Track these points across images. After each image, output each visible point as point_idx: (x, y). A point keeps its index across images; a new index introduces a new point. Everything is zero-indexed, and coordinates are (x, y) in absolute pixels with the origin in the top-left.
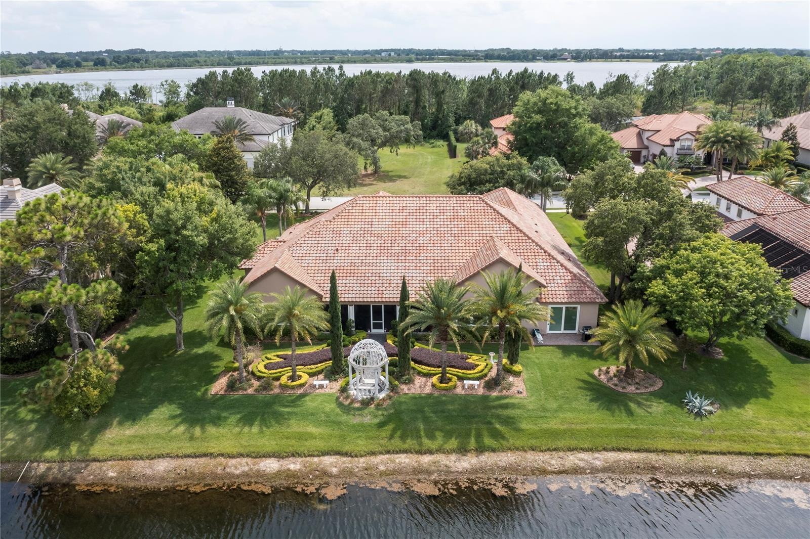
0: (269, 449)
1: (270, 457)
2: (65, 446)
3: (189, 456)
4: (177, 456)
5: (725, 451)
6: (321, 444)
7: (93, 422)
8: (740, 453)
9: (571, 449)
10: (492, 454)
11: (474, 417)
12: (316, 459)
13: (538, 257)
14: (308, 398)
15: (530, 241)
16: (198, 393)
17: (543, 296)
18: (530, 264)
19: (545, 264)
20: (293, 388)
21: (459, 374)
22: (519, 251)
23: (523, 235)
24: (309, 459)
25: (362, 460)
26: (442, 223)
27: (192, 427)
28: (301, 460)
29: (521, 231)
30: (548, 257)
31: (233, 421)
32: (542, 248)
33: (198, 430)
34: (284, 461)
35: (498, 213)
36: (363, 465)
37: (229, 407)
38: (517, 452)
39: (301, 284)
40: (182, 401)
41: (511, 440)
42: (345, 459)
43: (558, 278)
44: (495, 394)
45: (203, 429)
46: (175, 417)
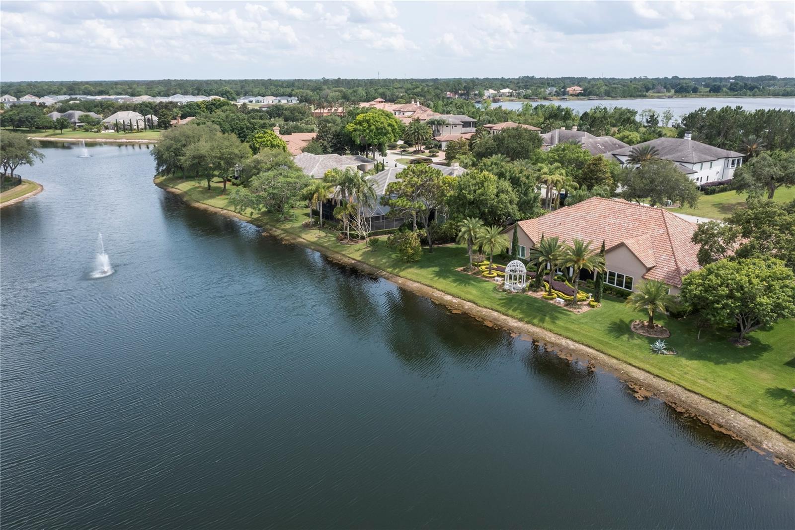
0: (452, 292)
1: (451, 295)
2: (395, 269)
3: (426, 285)
4: (423, 284)
5: (640, 367)
6: (471, 297)
7: (409, 264)
8: (648, 372)
9: (567, 338)
10: (532, 326)
11: (542, 311)
12: (465, 302)
13: (665, 252)
14: (487, 283)
15: (669, 242)
16: (452, 268)
17: (647, 274)
18: (657, 255)
19: (666, 257)
20: (486, 277)
21: (561, 296)
22: (657, 246)
23: (668, 238)
24: (463, 301)
25: (480, 308)
26: (627, 221)
27: (436, 276)
28: (460, 300)
29: (669, 235)
30: (671, 254)
31: (450, 279)
32: (672, 248)
33: (437, 278)
34: (454, 298)
35: (665, 221)
36: (478, 310)
37: (455, 275)
38: (543, 330)
39: (527, 235)
40: (443, 268)
41: (545, 325)
42: (475, 306)
43: (666, 267)
44: (565, 308)
45: (439, 278)
46: (434, 271)
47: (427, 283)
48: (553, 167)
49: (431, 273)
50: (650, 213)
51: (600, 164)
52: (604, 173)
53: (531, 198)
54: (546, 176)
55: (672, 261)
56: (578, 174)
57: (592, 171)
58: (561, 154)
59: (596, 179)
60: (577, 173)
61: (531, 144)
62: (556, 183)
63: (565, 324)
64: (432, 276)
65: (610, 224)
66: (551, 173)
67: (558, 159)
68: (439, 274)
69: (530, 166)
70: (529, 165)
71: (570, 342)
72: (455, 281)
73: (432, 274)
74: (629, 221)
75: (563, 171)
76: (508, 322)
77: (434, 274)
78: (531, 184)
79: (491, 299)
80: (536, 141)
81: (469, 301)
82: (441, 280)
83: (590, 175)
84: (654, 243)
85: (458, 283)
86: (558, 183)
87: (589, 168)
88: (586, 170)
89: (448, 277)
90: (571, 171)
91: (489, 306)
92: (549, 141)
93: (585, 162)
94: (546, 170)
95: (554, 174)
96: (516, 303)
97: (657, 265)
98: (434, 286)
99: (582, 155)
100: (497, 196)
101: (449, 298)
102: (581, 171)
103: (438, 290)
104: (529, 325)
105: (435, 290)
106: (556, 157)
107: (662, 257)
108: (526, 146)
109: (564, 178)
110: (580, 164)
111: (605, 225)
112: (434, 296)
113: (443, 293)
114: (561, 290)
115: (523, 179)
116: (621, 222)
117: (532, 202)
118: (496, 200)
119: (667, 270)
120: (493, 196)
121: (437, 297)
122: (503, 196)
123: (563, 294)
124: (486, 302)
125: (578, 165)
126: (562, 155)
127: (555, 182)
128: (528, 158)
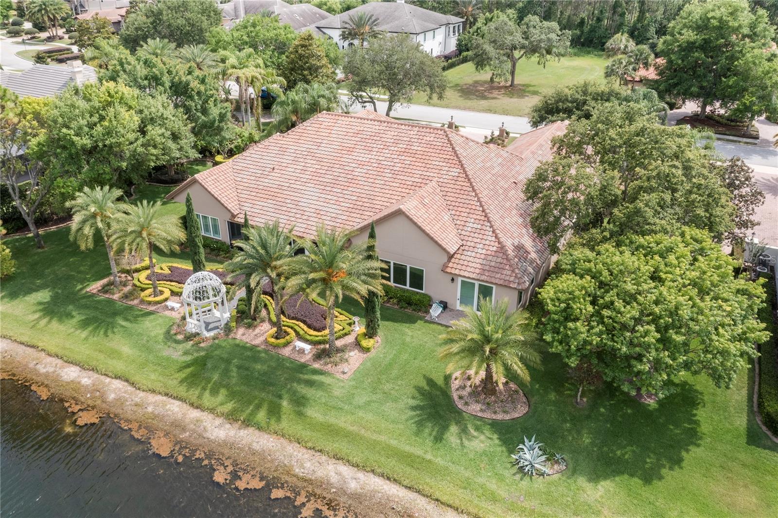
1: (76, 365)
3: (23, 344)
4: (15, 341)
10: (256, 433)
11: (271, 384)
13: (471, 216)
14: (152, 317)
15: (474, 194)
16: (79, 287)
17: (451, 265)
18: (458, 222)
19: (475, 226)
20: (149, 303)
21: (301, 332)
22: (453, 204)
23: (469, 184)
24: (103, 378)
25: (142, 394)
26: (389, 155)
27: (44, 316)
28: (96, 376)
29: (469, 180)
30: (483, 218)
31: (74, 321)
32: (481, 206)
33: (44, 321)
34: (85, 373)
35: (455, 152)
36: (137, 400)
37: (86, 307)
38: (282, 440)
39: (216, 199)
40: (60, 291)
41: (284, 424)
42: (130, 389)
43: (481, 246)
44: (316, 366)
45: (49, 322)
46: (40, 303)
47: (24, 339)
48: (243, 54)
49: (35, 308)
50: (425, 138)
51: (311, 45)
52: (319, 58)
53: (214, 118)
54: (234, 70)
55: (487, 233)
56: (281, 62)
57: (301, 57)
58: (251, 32)
59: (310, 69)
60: (280, 60)
61: (204, 18)
62: (252, 80)
63: (325, 415)
64: (37, 315)
65: (361, 165)
66: (242, 65)
67: (247, 39)
68: (51, 310)
69: (207, 56)
70: (206, 53)
71: (346, 471)
72: (84, 324)
73: (35, 312)
74: (393, 156)
75: (260, 61)
76: (205, 429)
77: (40, 310)
78: (211, 92)
79: (163, 364)
80: (212, 14)
81: (117, 377)
82: (55, 324)
83: (300, 63)
84: (447, 198)
85: (90, 329)
86: (255, 80)
87: (297, 52)
88: (292, 56)
89: (69, 316)
90: (271, 58)
91: (158, 386)
92: (232, 13)
93: (287, 43)
94: (232, 60)
95: (247, 67)
96: (215, 368)
97: (464, 243)
98: (40, 344)
99: (282, 31)
100: (143, 131)
101: (71, 373)
102: (284, 57)
103: (50, 355)
104: (251, 430)
105: (43, 354)
106: (245, 38)
107: (468, 224)
108: (197, 22)
109: (263, 72)
110: (281, 47)
111: (353, 165)
112: (38, 374)
113: (59, 362)
114: (299, 317)
115: (195, 84)
116: (381, 158)
117: (217, 124)
118: (139, 142)
119: (484, 251)
120: (131, 136)
121: (47, 375)
122: (154, 132)
123: (305, 328)
124: (153, 376)
125: (279, 48)
126: (253, 34)
127: (250, 79)
128: (203, 43)
